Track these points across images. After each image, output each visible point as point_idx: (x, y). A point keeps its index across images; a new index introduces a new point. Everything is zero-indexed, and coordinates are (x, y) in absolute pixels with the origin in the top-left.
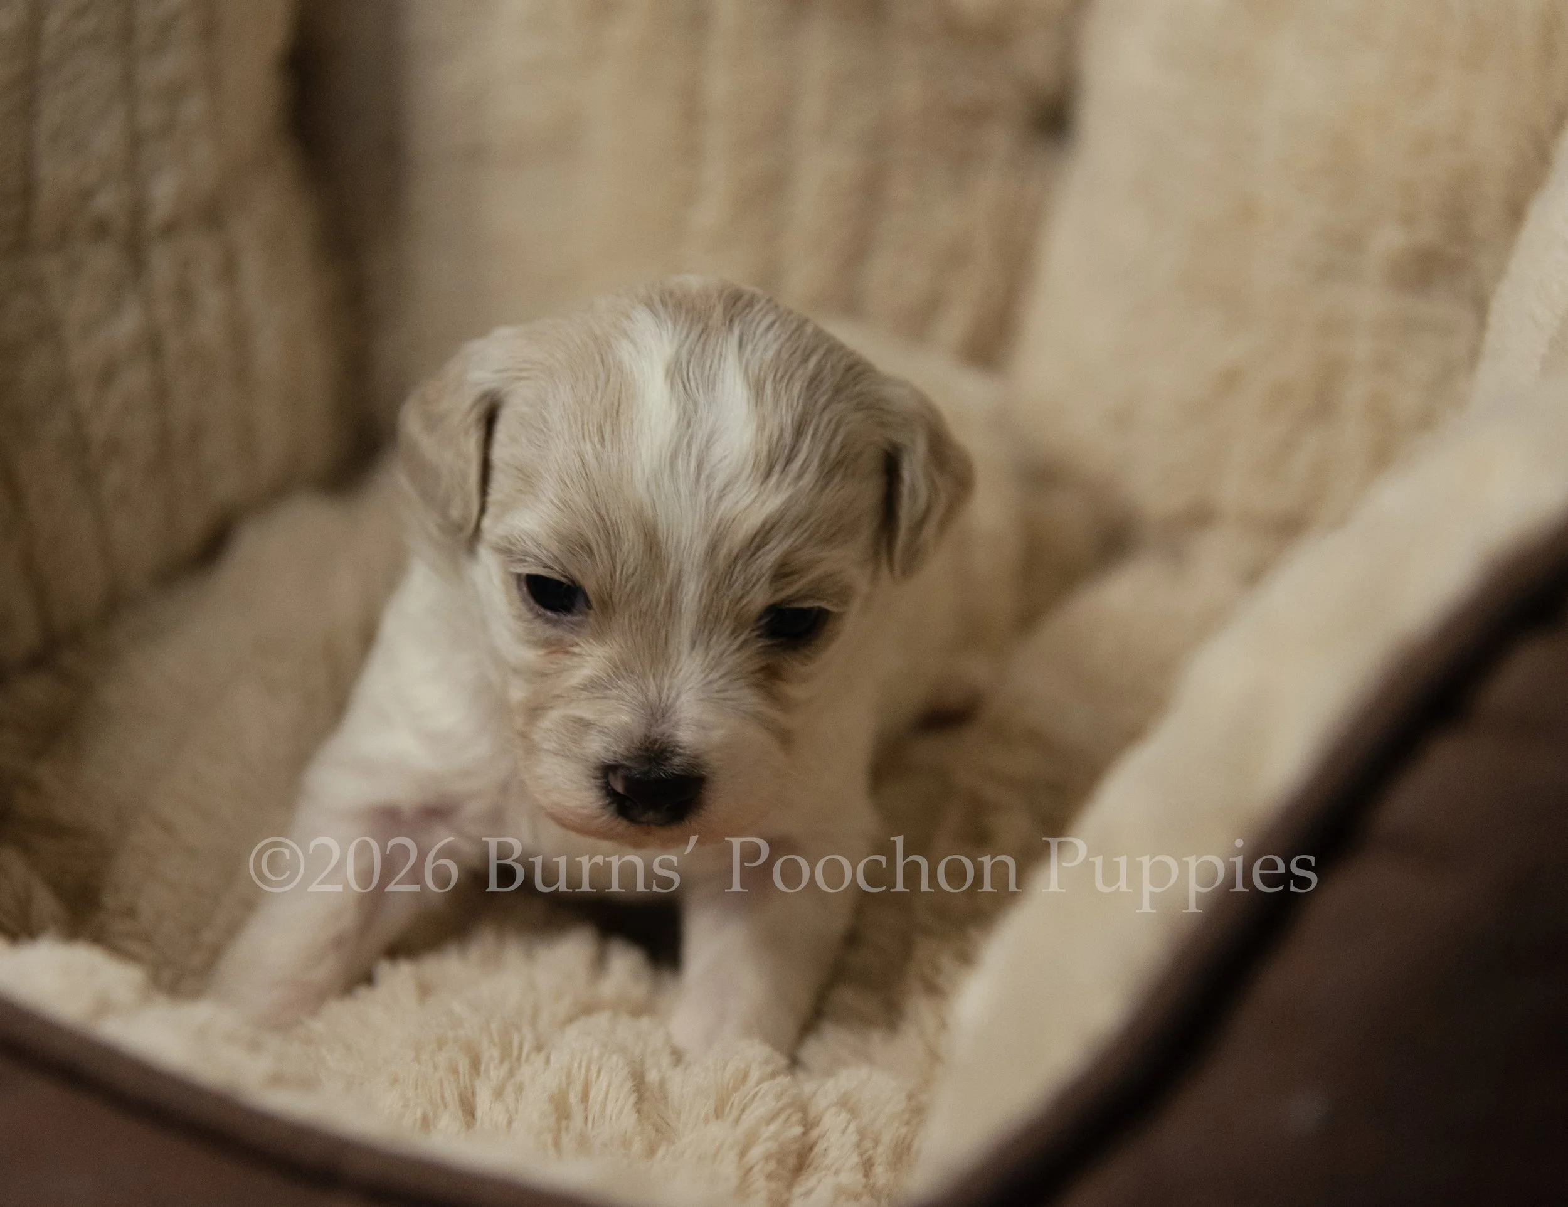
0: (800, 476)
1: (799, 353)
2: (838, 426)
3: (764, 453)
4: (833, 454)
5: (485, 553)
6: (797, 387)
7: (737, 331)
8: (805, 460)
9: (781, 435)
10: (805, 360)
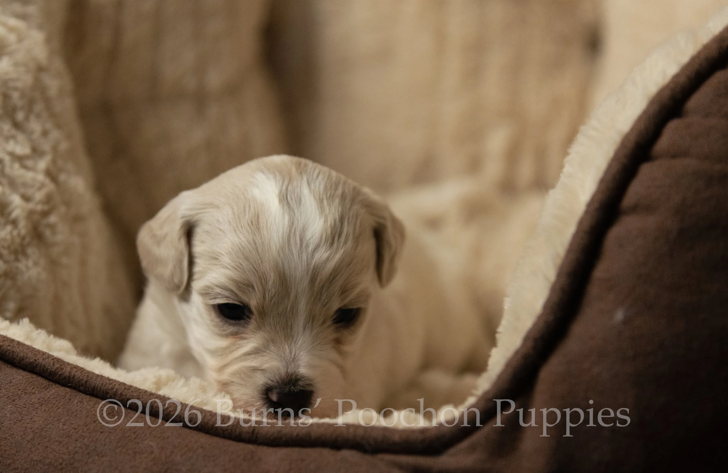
0: (346, 242)
1: (333, 186)
2: (357, 217)
3: (329, 232)
4: (357, 231)
5: (196, 298)
6: (337, 201)
7: (305, 179)
8: (346, 235)
9: (335, 224)
10: (336, 189)
